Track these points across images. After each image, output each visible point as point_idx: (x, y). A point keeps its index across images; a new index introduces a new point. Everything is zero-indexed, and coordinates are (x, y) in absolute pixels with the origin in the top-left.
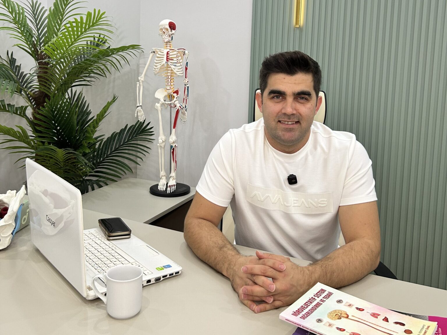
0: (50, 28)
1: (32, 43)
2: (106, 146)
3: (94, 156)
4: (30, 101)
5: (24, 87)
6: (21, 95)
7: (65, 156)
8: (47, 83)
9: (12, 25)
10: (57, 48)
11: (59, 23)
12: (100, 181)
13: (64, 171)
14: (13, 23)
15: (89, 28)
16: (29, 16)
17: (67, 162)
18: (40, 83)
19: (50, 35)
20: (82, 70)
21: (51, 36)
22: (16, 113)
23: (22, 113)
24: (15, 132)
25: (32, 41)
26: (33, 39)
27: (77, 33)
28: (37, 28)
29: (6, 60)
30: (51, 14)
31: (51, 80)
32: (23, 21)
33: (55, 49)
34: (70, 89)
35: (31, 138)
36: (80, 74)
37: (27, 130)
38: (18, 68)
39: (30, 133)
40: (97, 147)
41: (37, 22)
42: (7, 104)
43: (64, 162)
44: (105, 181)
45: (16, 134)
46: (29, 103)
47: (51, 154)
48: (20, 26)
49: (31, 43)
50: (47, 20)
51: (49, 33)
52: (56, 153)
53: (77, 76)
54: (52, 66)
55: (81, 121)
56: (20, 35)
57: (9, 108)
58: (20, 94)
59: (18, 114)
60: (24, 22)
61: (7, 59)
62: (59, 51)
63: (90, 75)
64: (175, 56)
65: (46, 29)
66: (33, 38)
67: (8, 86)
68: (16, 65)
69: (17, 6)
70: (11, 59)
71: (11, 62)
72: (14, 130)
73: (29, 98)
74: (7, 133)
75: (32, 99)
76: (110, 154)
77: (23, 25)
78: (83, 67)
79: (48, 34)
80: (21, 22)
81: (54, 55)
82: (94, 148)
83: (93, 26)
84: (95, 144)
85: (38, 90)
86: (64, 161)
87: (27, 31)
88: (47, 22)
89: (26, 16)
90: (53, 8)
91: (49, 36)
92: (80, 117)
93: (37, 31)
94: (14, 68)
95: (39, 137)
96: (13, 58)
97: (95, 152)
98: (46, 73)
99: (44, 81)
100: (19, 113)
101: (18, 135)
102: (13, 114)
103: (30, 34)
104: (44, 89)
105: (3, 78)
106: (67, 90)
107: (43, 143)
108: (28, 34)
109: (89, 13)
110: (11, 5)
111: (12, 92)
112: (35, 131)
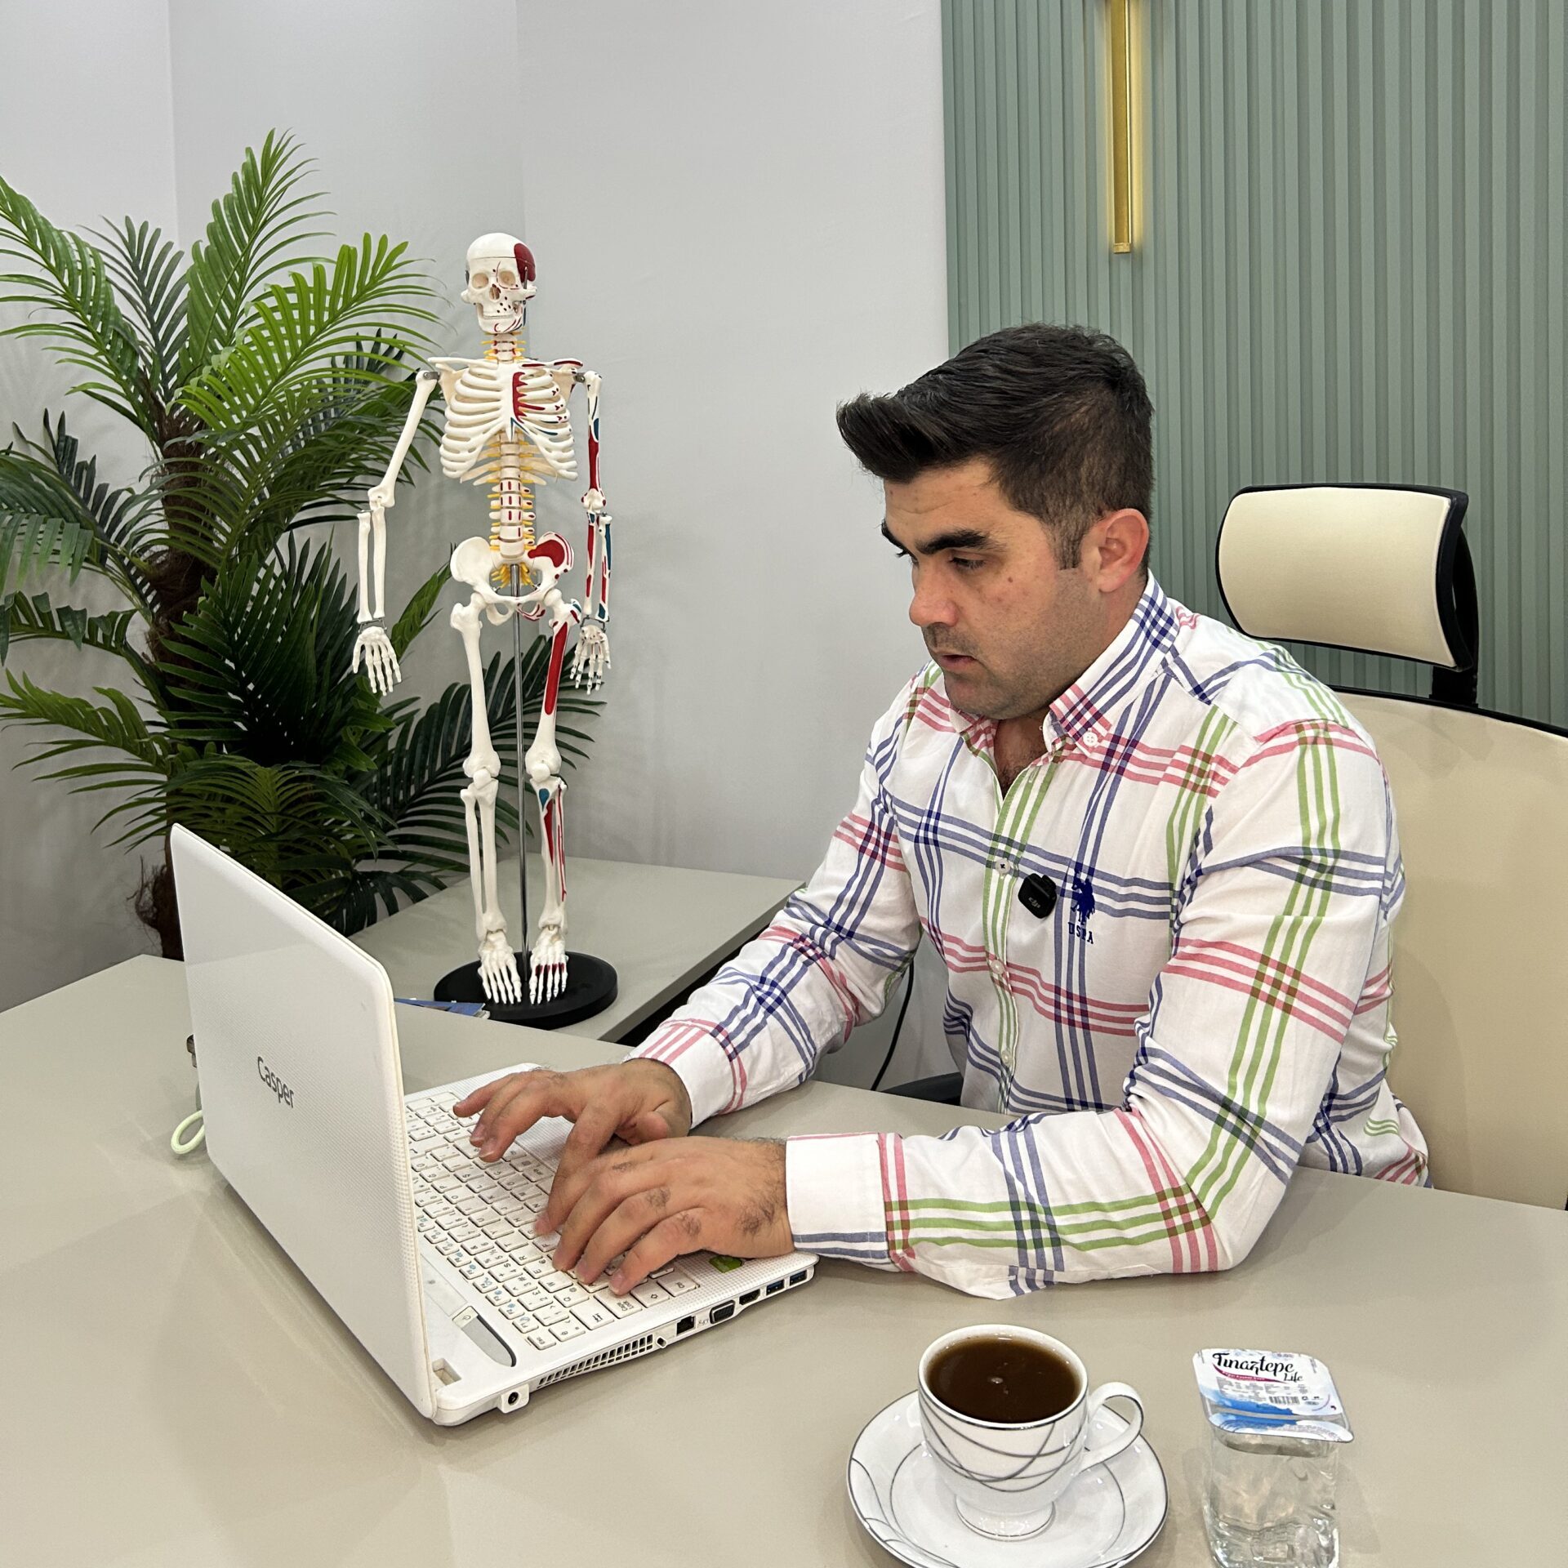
0: (197, 316)
1: (134, 375)
2: (427, 738)
3: (383, 780)
4: (137, 589)
5: (112, 540)
6: (106, 570)
7: (281, 794)
8: (198, 520)
9: (64, 317)
10: (230, 389)
11: (231, 297)
12: (415, 875)
13: (279, 846)
14: (68, 310)
15: (346, 307)
16: (119, 279)
17: (291, 812)
18: (170, 525)
19: (199, 341)
20: (325, 464)
21: (205, 349)
22: (91, 641)
23: (114, 638)
24: (94, 712)
25: (136, 368)
26: (141, 364)
27: (305, 330)
28: (151, 319)
29: (43, 447)
30: (199, 267)
31: (212, 509)
32: (99, 299)
33: (222, 391)
34: (285, 536)
35: (150, 729)
36: (318, 478)
37: (136, 703)
38: (85, 473)
39: (148, 713)
40: (392, 744)
41: (151, 300)
42: (59, 610)
43: (281, 813)
44: (433, 874)
45: (94, 718)
46: (136, 600)
47: (233, 786)
48: (89, 317)
49: (132, 378)
50: (187, 288)
51: (196, 336)
52: (248, 783)
53: (309, 488)
54: (215, 456)
55: (331, 654)
56: (93, 351)
57: (67, 624)
58: (100, 570)
59: (98, 645)
60: (102, 302)
61: (45, 441)
62: (236, 399)
63: (353, 481)
64: (548, 392)
65: (184, 323)
66: (140, 358)
67: (59, 540)
68: (77, 460)
69: (74, 247)
70: (59, 441)
71: (61, 454)
72: (91, 706)
73: (132, 579)
74: (65, 721)
75: (143, 584)
76: (443, 770)
77: (100, 314)
78: (330, 455)
79: (195, 342)
80: (91, 304)
81: (219, 416)
82: (382, 751)
83: (360, 298)
84: (384, 737)
85: (165, 548)
86: (280, 810)
87: (117, 334)
88: (186, 296)
89: (108, 280)
90: (206, 243)
91: (197, 348)
92: (326, 639)
93: (150, 330)
94: (71, 474)
95: (182, 725)
96: (67, 437)
97: (384, 766)
98: (192, 482)
99: (186, 513)
100: (100, 639)
101: (105, 723)
102: (84, 645)
103: (127, 344)
104: (189, 543)
105: (38, 512)
106: (275, 541)
107: (199, 747)
108: (120, 344)
109: (346, 252)
110: (53, 243)
111: (75, 566)
112: (166, 702)
